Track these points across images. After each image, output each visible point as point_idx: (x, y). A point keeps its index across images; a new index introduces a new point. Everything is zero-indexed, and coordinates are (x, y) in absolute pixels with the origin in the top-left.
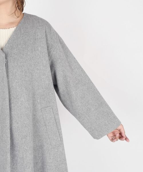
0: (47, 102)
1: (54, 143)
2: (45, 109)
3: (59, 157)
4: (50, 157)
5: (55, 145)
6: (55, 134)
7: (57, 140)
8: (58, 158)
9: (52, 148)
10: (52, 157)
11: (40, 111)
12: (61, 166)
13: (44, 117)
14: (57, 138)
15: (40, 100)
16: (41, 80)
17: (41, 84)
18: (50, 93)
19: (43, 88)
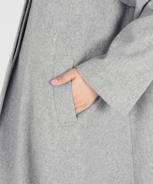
0: (68, 46)
1: (64, 119)
2: (62, 57)
3: (68, 144)
4: (52, 142)
5: (65, 123)
6: (66, 104)
7: (69, 115)
8: (67, 146)
9: (59, 127)
10: (56, 142)
11: (52, 58)
12: (69, 161)
13: (55, 70)
14: (70, 111)
15: (57, 40)
16: (69, 5)
17: (68, 12)
18: (78, 33)
19: (67, 20)
